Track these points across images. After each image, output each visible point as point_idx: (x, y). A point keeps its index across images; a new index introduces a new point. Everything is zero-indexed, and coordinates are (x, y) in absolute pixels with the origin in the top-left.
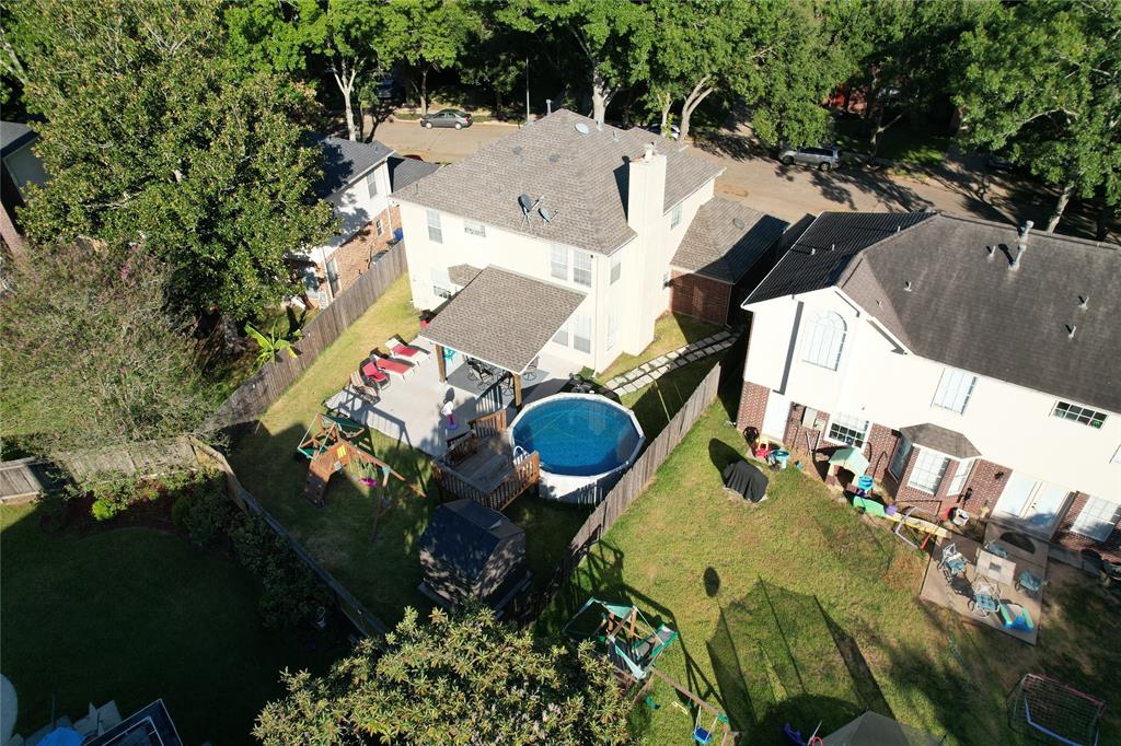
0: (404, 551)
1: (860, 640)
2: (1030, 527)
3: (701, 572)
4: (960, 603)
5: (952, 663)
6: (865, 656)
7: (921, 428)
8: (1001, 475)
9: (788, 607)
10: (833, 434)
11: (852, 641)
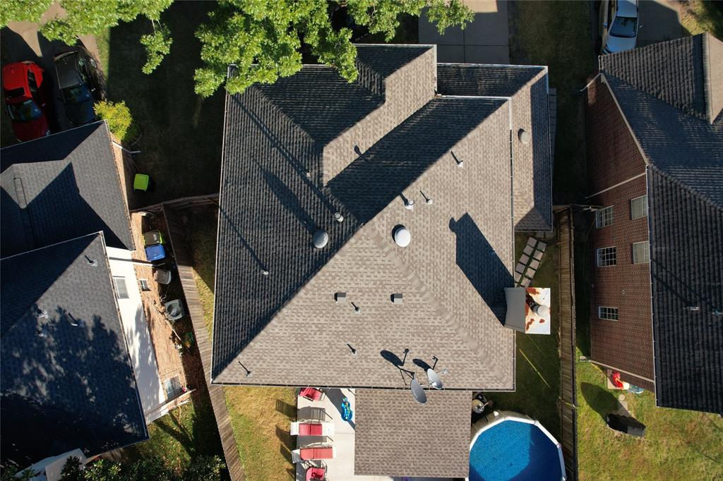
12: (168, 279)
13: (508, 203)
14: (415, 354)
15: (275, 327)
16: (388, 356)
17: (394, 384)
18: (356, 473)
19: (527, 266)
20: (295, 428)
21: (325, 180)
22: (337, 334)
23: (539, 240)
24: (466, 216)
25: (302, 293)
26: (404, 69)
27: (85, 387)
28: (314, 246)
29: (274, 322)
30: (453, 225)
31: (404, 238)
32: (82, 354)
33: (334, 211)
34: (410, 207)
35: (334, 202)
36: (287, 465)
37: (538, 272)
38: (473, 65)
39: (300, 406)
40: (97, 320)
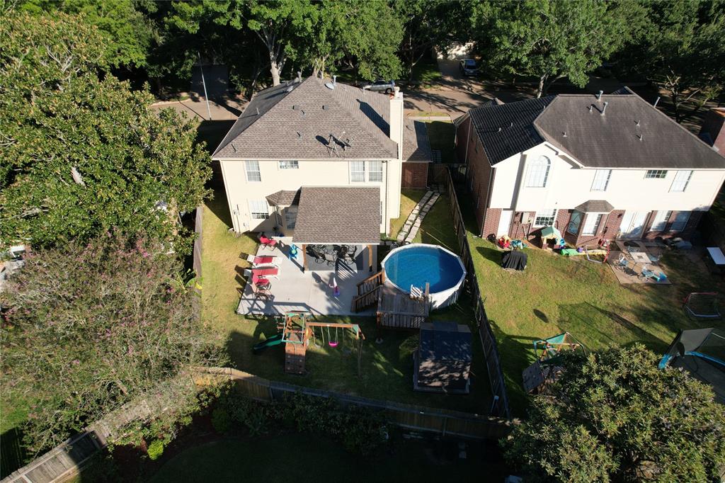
0: (383, 374)
1: (617, 312)
2: (632, 236)
3: (532, 314)
4: (635, 279)
5: (654, 305)
6: (625, 318)
7: (586, 204)
8: (620, 215)
9: (580, 312)
10: (537, 223)
11: (615, 314)
22: (292, 127)
25: (276, 106)
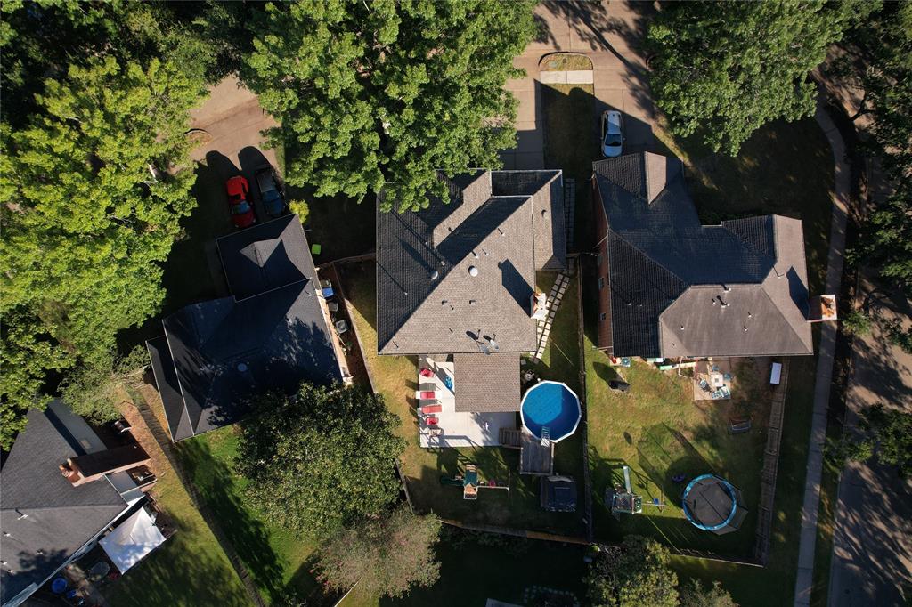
3: (623, 436)
4: (708, 396)
5: (710, 423)
6: (685, 436)
9: (656, 432)
11: (679, 433)
12: (336, 308)
13: (532, 253)
14: (484, 333)
15: (412, 320)
16: (470, 334)
17: (474, 350)
18: (456, 411)
19: (558, 292)
20: (418, 395)
21: (435, 246)
22: (444, 323)
23: (564, 276)
24: (507, 261)
25: (426, 302)
26: (473, 184)
27: (312, 358)
28: (431, 278)
29: (412, 317)
30: (500, 266)
31: (474, 272)
32: (309, 341)
33: (440, 260)
34: (477, 257)
35: (440, 256)
36: (414, 419)
37: (564, 295)
38: (516, 171)
39: (420, 383)
40: (314, 324)
